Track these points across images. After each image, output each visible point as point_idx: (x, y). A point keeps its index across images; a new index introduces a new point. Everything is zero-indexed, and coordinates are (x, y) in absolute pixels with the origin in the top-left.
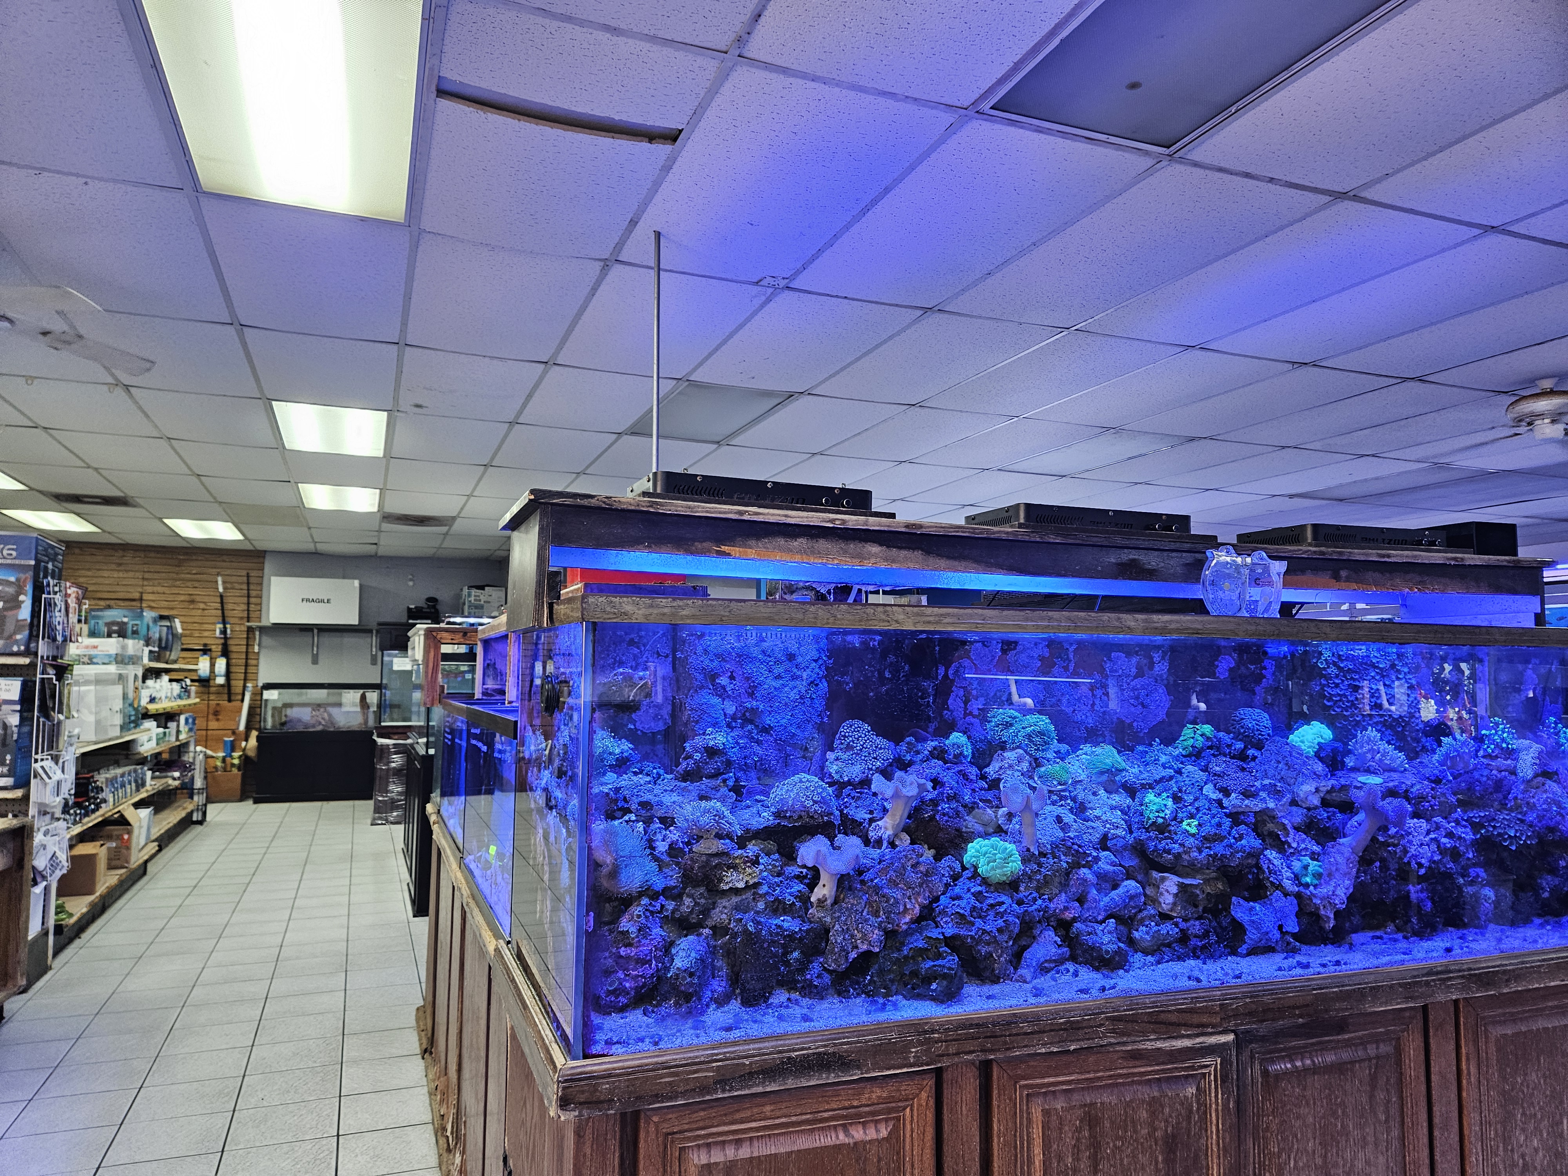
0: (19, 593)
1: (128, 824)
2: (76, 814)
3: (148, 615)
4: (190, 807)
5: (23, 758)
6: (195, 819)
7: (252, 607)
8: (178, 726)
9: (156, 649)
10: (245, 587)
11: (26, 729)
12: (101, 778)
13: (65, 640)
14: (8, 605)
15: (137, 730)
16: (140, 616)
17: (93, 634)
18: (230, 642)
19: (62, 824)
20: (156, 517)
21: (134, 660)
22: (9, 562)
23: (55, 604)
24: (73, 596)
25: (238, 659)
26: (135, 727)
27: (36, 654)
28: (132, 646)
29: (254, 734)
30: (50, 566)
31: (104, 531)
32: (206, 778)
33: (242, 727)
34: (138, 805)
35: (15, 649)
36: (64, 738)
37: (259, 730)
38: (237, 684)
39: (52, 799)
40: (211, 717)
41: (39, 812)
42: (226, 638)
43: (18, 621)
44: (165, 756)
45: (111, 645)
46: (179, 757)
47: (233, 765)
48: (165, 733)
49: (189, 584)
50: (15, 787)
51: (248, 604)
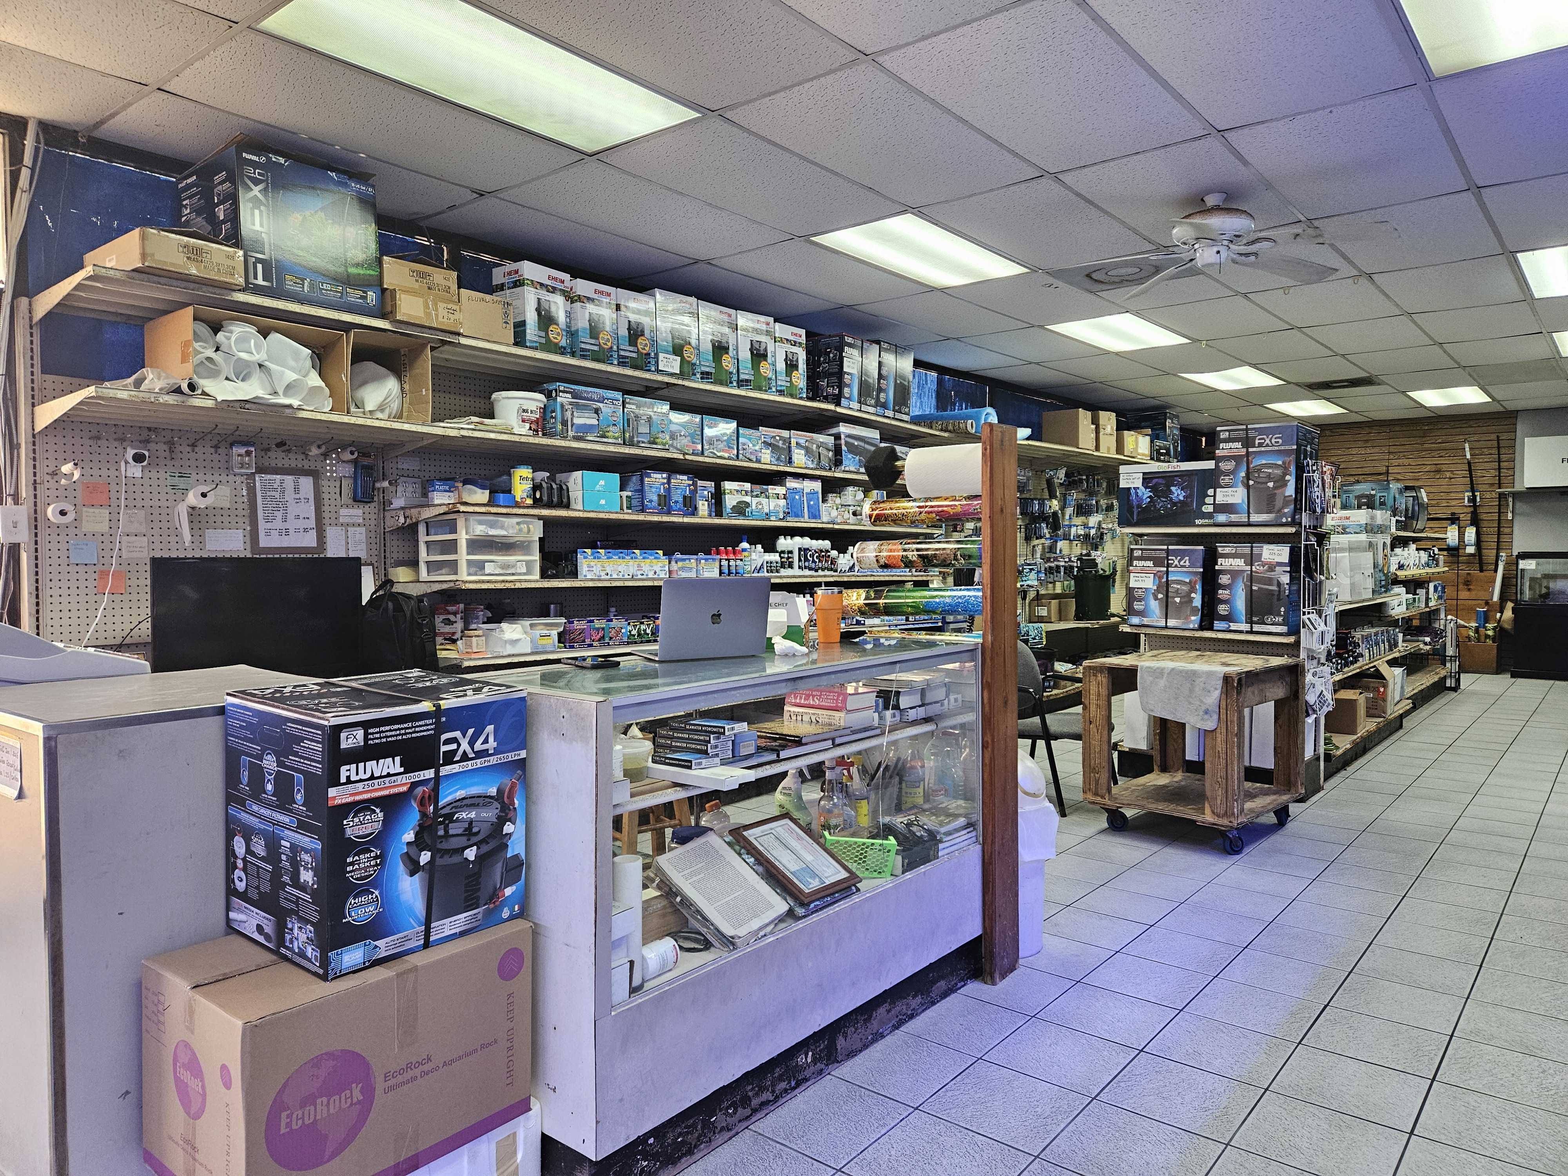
0: (1285, 474)
1: (1385, 679)
2: (1338, 664)
3: (1394, 486)
4: (1443, 673)
5: (1293, 611)
6: (1448, 685)
7: (1504, 472)
8: (1427, 593)
9: (1403, 519)
10: (1495, 451)
11: (1295, 588)
12: (1357, 635)
13: (1323, 512)
14: (1277, 484)
15: (1388, 594)
16: (1387, 488)
17: (1344, 507)
18: (1480, 510)
19: (1326, 670)
20: (1399, 392)
21: (1381, 529)
22: (1276, 448)
23: (1314, 481)
24: (1328, 472)
25: (1490, 529)
26: (1386, 592)
27: (1300, 524)
28: (1381, 516)
29: (1510, 605)
30: (1309, 449)
31: (1351, 411)
32: (1458, 646)
33: (1496, 598)
34: (1392, 663)
35: (1284, 520)
36: (1325, 596)
37: (1515, 601)
38: (1489, 554)
39: (1318, 647)
40: (1461, 586)
41: (1308, 657)
42: (1475, 506)
43: (1285, 497)
44: (1416, 623)
45: (1361, 516)
46: (1430, 624)
47: (1487, 636)
48: (1414, 599)
49: (1435, 454)
50: (1288, 634)
51: (1499, 469)
